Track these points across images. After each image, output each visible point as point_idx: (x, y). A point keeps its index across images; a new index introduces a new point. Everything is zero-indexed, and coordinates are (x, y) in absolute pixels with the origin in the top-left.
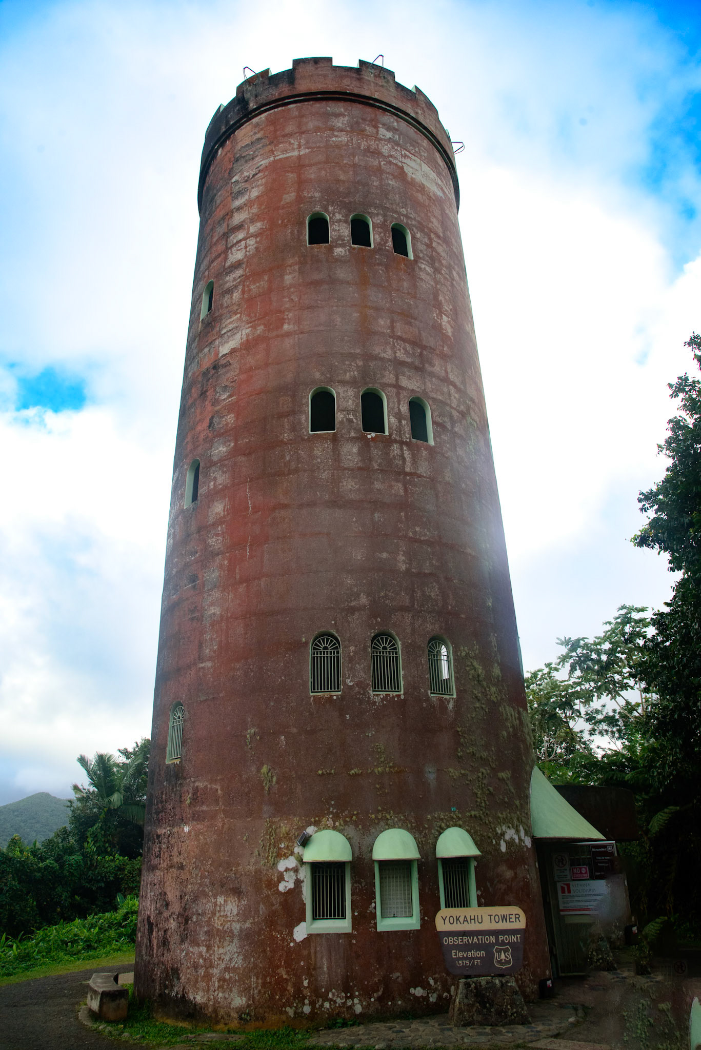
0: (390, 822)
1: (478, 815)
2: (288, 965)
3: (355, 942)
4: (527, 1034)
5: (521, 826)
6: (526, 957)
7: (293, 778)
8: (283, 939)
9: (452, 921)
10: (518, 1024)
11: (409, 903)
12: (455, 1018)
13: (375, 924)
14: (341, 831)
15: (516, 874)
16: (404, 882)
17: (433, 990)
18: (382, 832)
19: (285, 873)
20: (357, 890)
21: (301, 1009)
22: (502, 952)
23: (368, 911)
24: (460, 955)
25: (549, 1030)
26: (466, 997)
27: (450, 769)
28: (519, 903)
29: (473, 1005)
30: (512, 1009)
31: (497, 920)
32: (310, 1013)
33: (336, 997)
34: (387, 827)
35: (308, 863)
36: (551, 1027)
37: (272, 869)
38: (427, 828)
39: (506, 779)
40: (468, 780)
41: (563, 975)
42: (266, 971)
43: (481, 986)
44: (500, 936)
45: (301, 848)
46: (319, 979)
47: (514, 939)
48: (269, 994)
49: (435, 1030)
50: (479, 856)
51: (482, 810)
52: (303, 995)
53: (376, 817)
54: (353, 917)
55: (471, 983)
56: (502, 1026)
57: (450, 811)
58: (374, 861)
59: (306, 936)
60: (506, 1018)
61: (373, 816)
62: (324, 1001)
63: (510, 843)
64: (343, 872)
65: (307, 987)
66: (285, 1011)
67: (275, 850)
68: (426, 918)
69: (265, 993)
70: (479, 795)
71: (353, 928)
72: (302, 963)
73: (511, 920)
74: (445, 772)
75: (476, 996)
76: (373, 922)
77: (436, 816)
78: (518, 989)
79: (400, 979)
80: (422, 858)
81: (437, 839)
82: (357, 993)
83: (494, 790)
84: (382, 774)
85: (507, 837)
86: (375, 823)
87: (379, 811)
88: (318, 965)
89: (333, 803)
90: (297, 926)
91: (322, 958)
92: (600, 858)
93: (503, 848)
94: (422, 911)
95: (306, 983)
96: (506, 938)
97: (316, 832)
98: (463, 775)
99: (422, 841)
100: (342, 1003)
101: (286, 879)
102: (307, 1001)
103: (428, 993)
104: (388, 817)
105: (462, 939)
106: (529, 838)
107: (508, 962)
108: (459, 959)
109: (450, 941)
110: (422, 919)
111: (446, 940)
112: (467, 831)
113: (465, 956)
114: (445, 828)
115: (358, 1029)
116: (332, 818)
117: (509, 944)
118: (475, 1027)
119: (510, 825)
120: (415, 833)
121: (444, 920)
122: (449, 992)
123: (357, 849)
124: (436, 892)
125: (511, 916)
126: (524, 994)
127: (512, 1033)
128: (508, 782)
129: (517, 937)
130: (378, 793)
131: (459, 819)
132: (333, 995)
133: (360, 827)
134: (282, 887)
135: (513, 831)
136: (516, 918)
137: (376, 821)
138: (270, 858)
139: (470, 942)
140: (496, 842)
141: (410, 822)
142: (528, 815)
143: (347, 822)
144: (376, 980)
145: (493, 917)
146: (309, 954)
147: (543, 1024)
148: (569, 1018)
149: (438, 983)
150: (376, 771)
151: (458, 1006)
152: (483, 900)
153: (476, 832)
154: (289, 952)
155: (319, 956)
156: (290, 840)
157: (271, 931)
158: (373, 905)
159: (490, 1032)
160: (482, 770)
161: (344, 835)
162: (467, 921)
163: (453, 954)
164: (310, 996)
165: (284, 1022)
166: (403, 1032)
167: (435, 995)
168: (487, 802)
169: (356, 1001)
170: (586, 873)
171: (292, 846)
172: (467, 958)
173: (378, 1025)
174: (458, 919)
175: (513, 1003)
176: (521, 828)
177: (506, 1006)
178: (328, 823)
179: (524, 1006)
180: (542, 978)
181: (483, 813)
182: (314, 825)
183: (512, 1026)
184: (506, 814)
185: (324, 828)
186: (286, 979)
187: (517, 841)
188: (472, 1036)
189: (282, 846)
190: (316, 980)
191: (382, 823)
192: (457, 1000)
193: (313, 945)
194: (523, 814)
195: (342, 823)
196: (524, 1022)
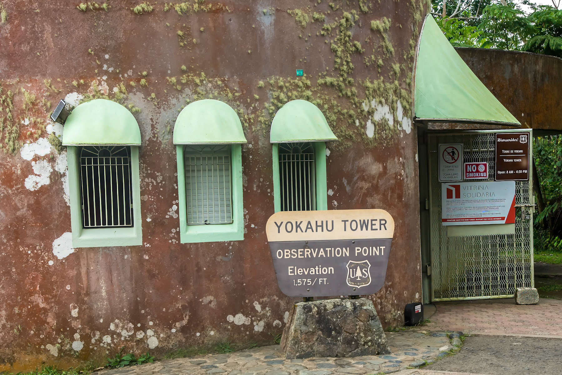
0: (199, 89)
1: (336, 83)
2: (46, 290)
3: (147, 258)
4: (383, 365)
5: (399, 102)
6: (389, 276)
7: (37, 14)
8: (37, 257)
9: (289, 228)
10: (373, 354)
11: (228, 206)
12: (288, 349)
13: (178, 233)
14: (122, 102)
15: (385, 168)
16: (221, 176)
17: (260, 316)
18: (188, 103)
19: (33, 163)
20: (150, 188)
21: (68, 346)
22: (358, 268)
23: (167, 217)
24: (300, 272)
25: (414, 360)
26: (305, 324)
27: (297, 11)
28: (387, 205)
29: (313, 333)
30: (366, 336)
31: (354, 228)
32: (82, 350)
33: (120, 328)
34: (195, 97)
35: (71, 147)
36: (415, 357)
37: (12, 157)
38: (257, 100)
39: (382, 30)
40: (323, 29)
41: (437, 300)
42: (12, 300)
43: (325, 310)
44: (356, 248)
45: (58, 125)
46: (95, 306)
47: (376, 251)
48: (18, 329)
49: (260, 363)
50: (334, 141)
51: (342, 76)
52: (72, 328)
53: (179, 82)
54: (145, 225)
55: (312, 306)
56: (351, 356)
57: (294, 76)
58: (175, 146)
59: (72, 251)
60: (357, 347)
61: (174, 79)
62: (103, 334)
63: (381, 126)
64: (128, 162)
65: (77, 318)
66: (45, 349)
67: (14, 128)
68: (253, 226)
69: (12, 328)
70: (339, 53)
71: (145, 238)
72: (68, 287)
73: (374, 227)
74: (289, 14)
75: (319, 322)
76: (174, 230)
77: (272, 82)
78: (375, 313)
79: (213, 305)
80: (249, 143)
81: (272, 115)
82: (151, 323)
83: (362, 47)
84: (186, 13)
85: (377, 117)
86: (177, 89)
87: (183, 72)
88: (93, 289)
89: (107, 57)
90: (58, 237)
91: (98, 279)
92: (506, 152)
93: (370, 132)
94: (247, 217)
95: (75, 313)
96: (365, 250)
97: (82, 101)
98: (317, 20)
99: (249, 119)
100: (129, 336)
101: (35, 172)
102: (77, 336)
103: (252, 322)
104: (198, 81)
105: (303, 252)
106: (409, 120)
107: (364, 280)
108: (298, 276)
109: (287, 254)
110: (247, 227)
111: (280, 252)
112: (320, 106)
113: (306, 273)
114: (286, 100)
115: (152, 366)
116: (106, 81)
117: (368, 257)
118: (314, 358)
119: (383, 100)
120: (238, 106)
121: (279, 227)
122: (281, 318)
123: (148, 129)
124: (269, 190)
125: (374, 222)
126: (383, 320)
127: (364, 364)
128: (385, 35)
129: (380, 250)
130: (182, 44)
131: (308, 87)
132: (117, 326)
133: (153, 95)
134: (30, 184)
135: (386, 108)
136: (381, 224)
137: (179, 87)
138: (6, 140)
139: (315, 256)
140: (360, 123)
141: (232, 91)
142: (409, 88)
143: (132, 87)
144: (179, 305)
145: (348, 224)
146: (79, 274)
147: (406, 354)
148: (441, 347)
149: (267, 309)
150: (177, 8)
151: (293, 335)
152: (336, 203)
153: (331, 108)
154: (47, 273)
155: (93, 277)
156: (38, 113)
157: (16, 245)
158: (175, 208)
159: (334, 364)
160: (346, 14)
161: (126, 107)
162: (311, 228)
163: (290, 271)
164: (81, 330)
165: (44, 363)
166: (216, 367)
167: (262, 323)
168: (351, 64)
169: (150, 332)
170: (485, 171)
171: (41, 123)
172: (309, 276)
173: (181, 361)
174: (298, 226)
175: (368, 330)
176: (399, 105)
177: (359, 333)
178: (100, 88)
179: (382, 333)
180: (409, 303)
181: (344, 80)
182: (78, 92)
183: (364, 357)
184: (379, 84)
185: (94, 96)
186: (43, 308)
187: (391, 123)
188: (310, 369)
189: (27, 122)
190: (90, 308)
191: (187, 91)
192: (293, 328)
193: (83, 262)
194: (404, 86)
195: (123, 88)
196: (381, 351)
